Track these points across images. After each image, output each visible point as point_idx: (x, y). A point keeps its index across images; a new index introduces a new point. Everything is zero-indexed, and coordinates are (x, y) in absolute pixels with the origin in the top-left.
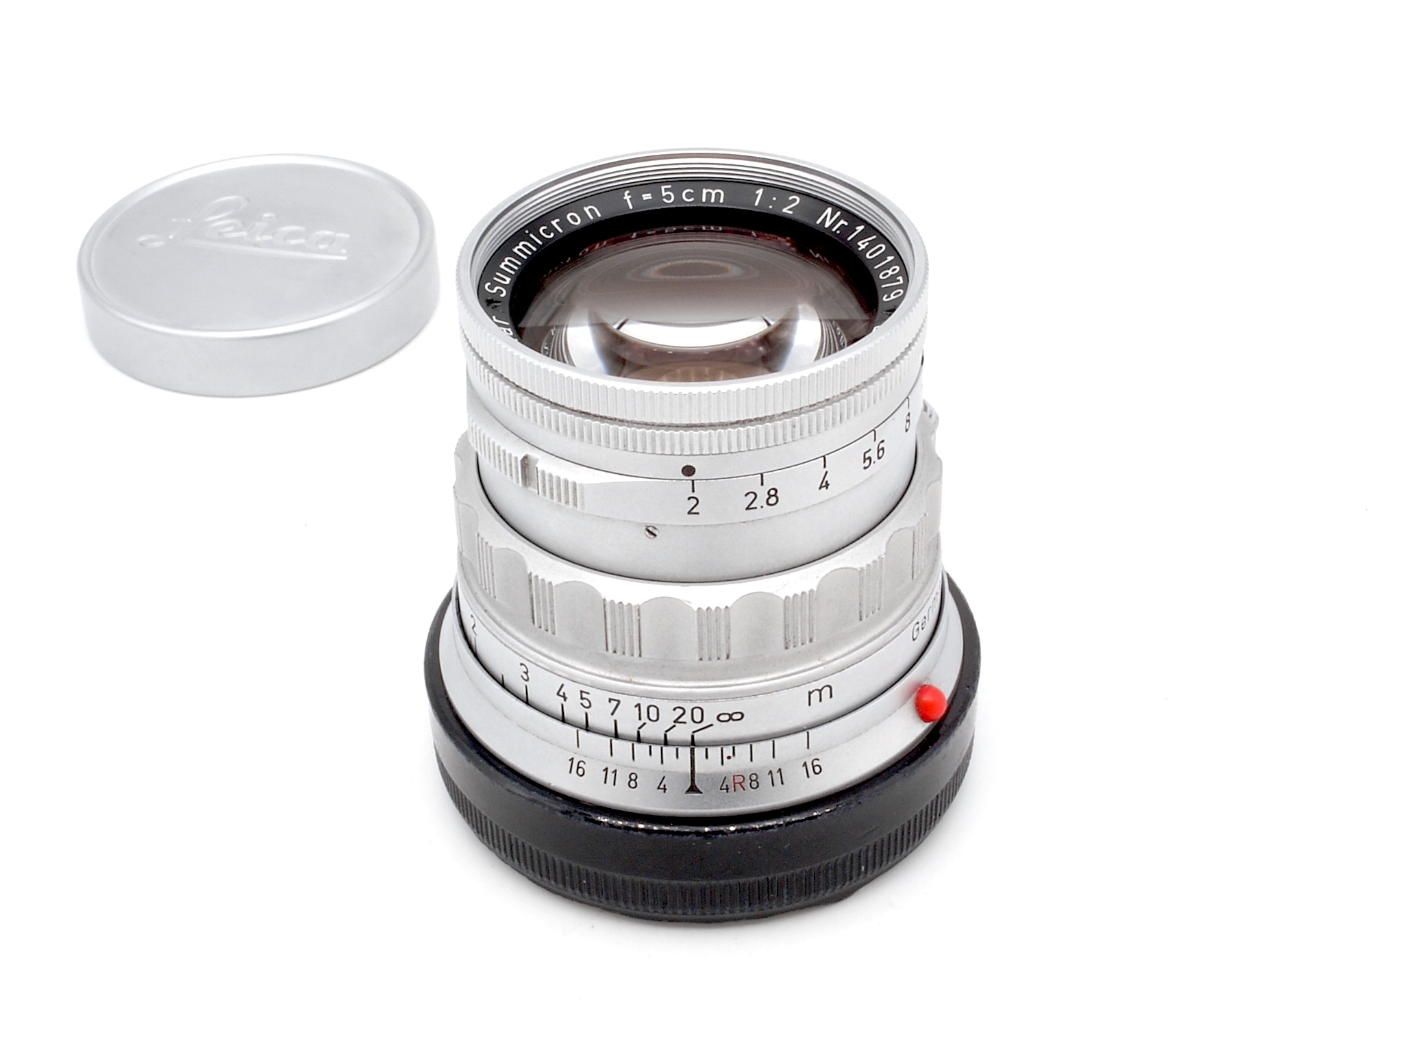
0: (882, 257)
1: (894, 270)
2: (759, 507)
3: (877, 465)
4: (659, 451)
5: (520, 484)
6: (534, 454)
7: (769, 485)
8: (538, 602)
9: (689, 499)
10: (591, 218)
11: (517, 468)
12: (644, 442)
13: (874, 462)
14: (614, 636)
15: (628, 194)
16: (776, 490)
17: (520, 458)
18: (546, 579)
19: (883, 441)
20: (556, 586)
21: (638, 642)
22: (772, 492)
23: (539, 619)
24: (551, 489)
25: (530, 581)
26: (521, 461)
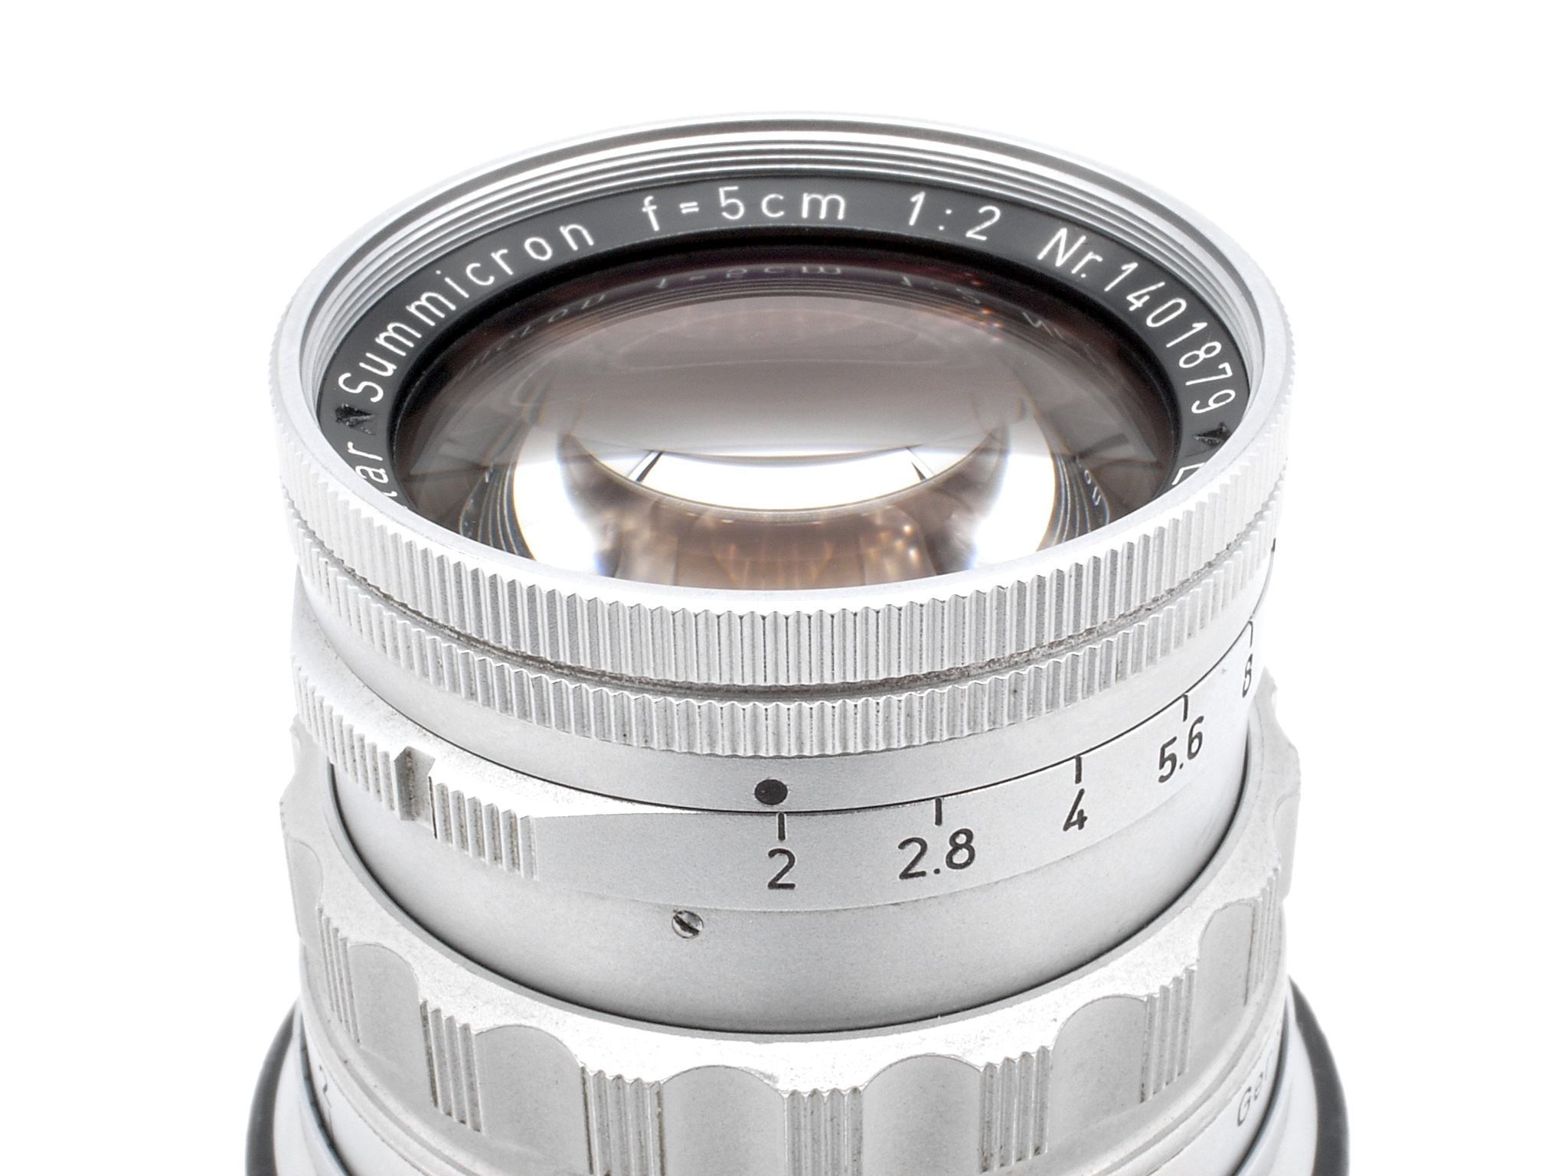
0: (1183, 323)
1: (1209, 350)
2: (930, 872)
3: (1188, 770)
4: (702, 747)
5: (397, 812)
6: (424, 746)
7: (953, 822)
8: (442, 1064)
9: (772, 854)
10: (575, 247)
11: (388, 776)
12: (667, 729)
13: (1181, 766)
14: (605, 1144)
15: (652, 203)
16: (969, 835)
17: (394, 755)
18: (456, 1018)
19: (1200, 720)
20: (477, 1035)
21: (658, 1159)
22: (962, 839)
23: (446, 1098)
24: (461, 826)
25: (425, 1019)
26: (397, 761)
